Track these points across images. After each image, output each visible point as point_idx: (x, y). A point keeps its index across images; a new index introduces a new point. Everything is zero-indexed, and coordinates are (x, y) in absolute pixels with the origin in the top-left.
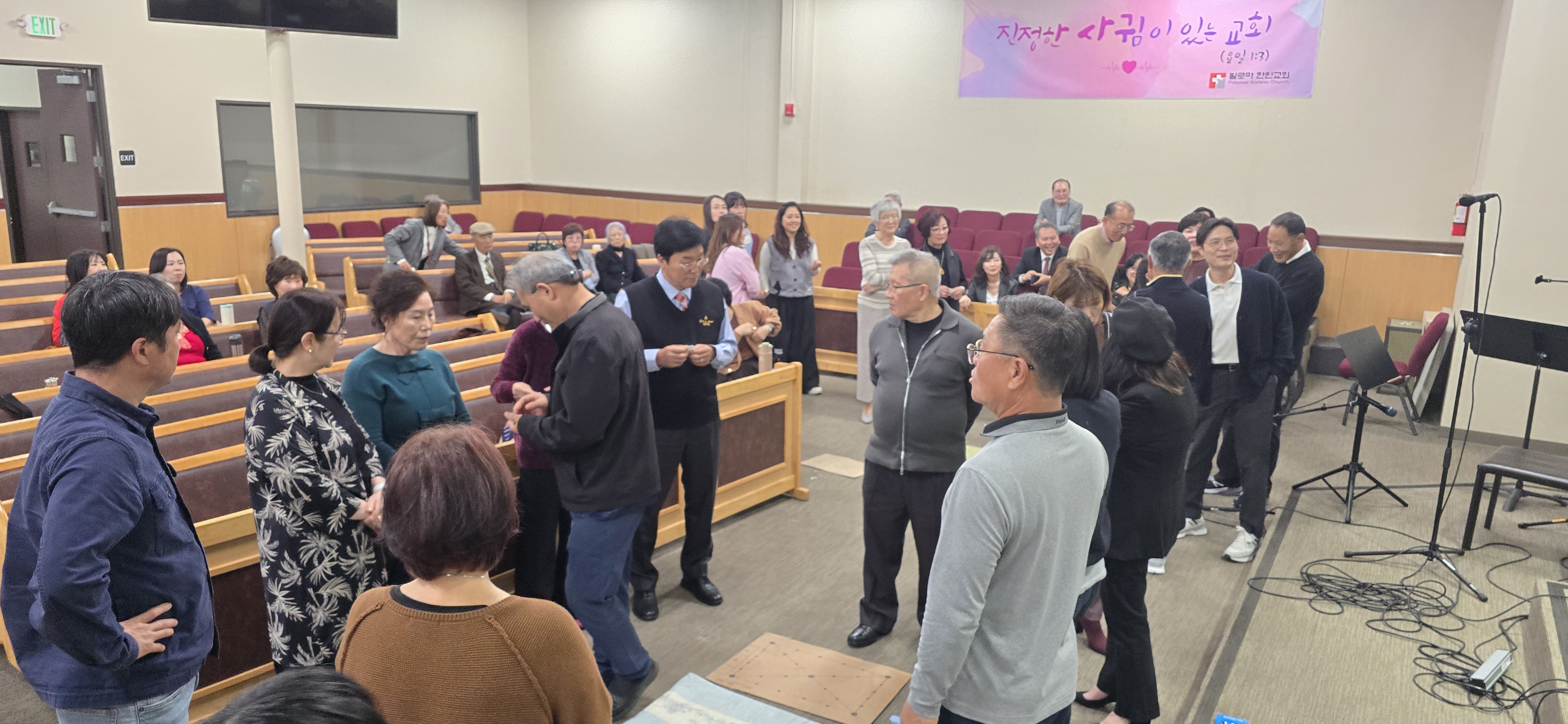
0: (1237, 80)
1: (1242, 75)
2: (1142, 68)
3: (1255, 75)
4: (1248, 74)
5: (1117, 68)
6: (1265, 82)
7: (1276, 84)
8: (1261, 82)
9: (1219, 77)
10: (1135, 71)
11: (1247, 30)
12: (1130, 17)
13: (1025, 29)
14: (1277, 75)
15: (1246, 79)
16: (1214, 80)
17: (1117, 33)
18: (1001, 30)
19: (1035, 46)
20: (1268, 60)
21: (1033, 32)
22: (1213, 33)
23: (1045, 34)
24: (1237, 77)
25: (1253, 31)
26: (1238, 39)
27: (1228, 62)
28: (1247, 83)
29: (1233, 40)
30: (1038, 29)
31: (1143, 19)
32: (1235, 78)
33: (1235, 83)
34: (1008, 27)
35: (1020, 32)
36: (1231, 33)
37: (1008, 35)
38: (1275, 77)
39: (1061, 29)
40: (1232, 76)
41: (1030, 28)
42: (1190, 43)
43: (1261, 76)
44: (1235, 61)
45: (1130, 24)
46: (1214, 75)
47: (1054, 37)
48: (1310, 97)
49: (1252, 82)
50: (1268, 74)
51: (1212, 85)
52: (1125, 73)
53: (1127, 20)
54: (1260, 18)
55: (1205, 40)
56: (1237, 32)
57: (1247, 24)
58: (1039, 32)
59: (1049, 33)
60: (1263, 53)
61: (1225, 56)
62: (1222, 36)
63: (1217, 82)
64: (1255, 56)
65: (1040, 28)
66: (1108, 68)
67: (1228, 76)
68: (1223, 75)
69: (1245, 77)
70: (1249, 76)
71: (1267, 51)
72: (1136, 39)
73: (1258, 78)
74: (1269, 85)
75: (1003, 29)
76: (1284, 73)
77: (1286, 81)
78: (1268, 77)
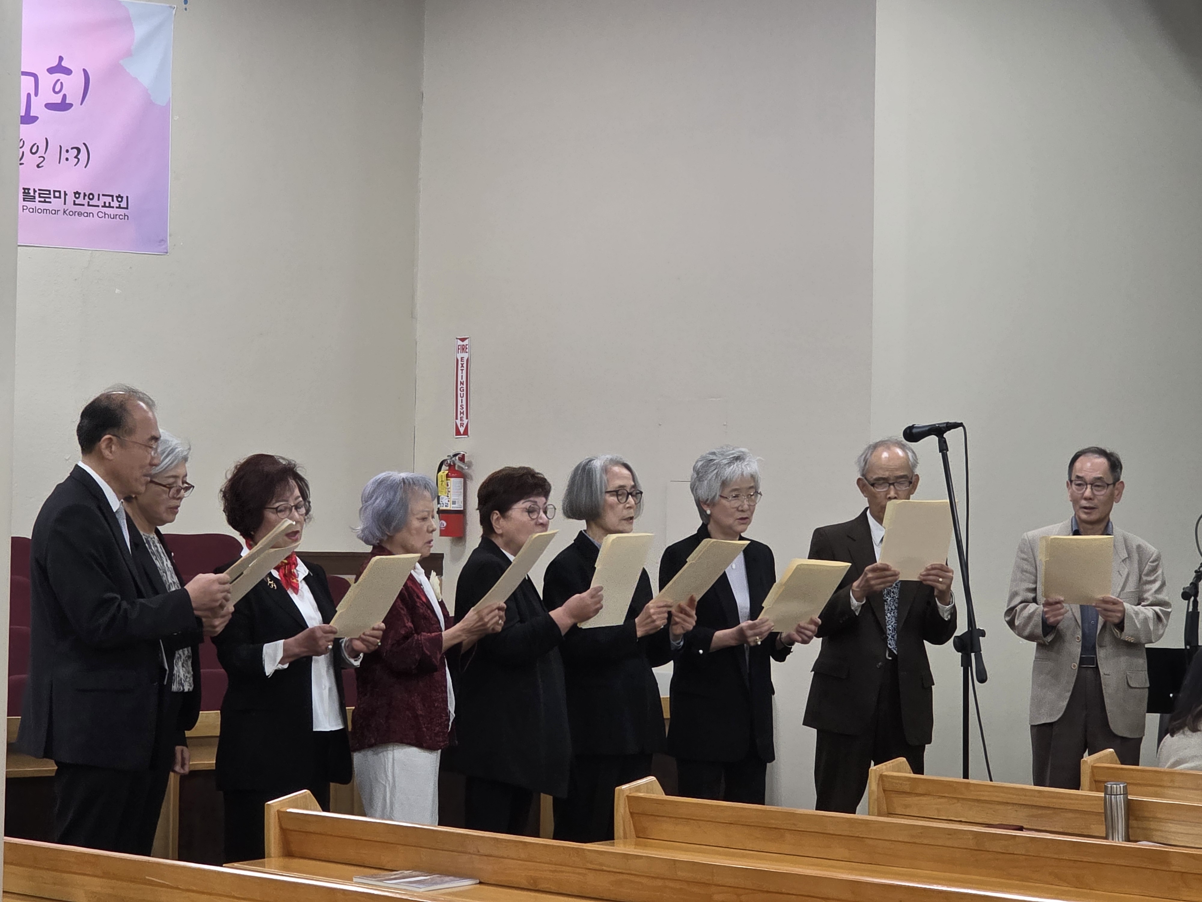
0: (36, 204)
1: (45, 195)
3: (70, 198)
4: (58, 194)
6: (88, 215)
7: (107, 220)
8: (80, 214)
11: (47, 96)
14: (108, 199)
15: (56, 204)
20: (90, 165)
24: (37, 198)
25: (57, 99)
26: (32, 114)
28: (56, 212)
29: (23, 112)
32: (32, 199)
33: (34, 210)
38: (104, 206)
40: (28, 195)
43: (80, 200)
44: (31, 160)
48: (165, 252)
49: (65, 212)
50: (91, 196)
54: (68, 72)
56: (29, 96)
57: (47, 81)
60: (79, 150)
64: (64, 155)
67: (20, 194)
69: (52, 200)
70: (60, 197)
71: (85, 145)
73: (74, 203)
74: (95, 221)
76: (120, 198)
77: (124, 216)
78: (93, 202)
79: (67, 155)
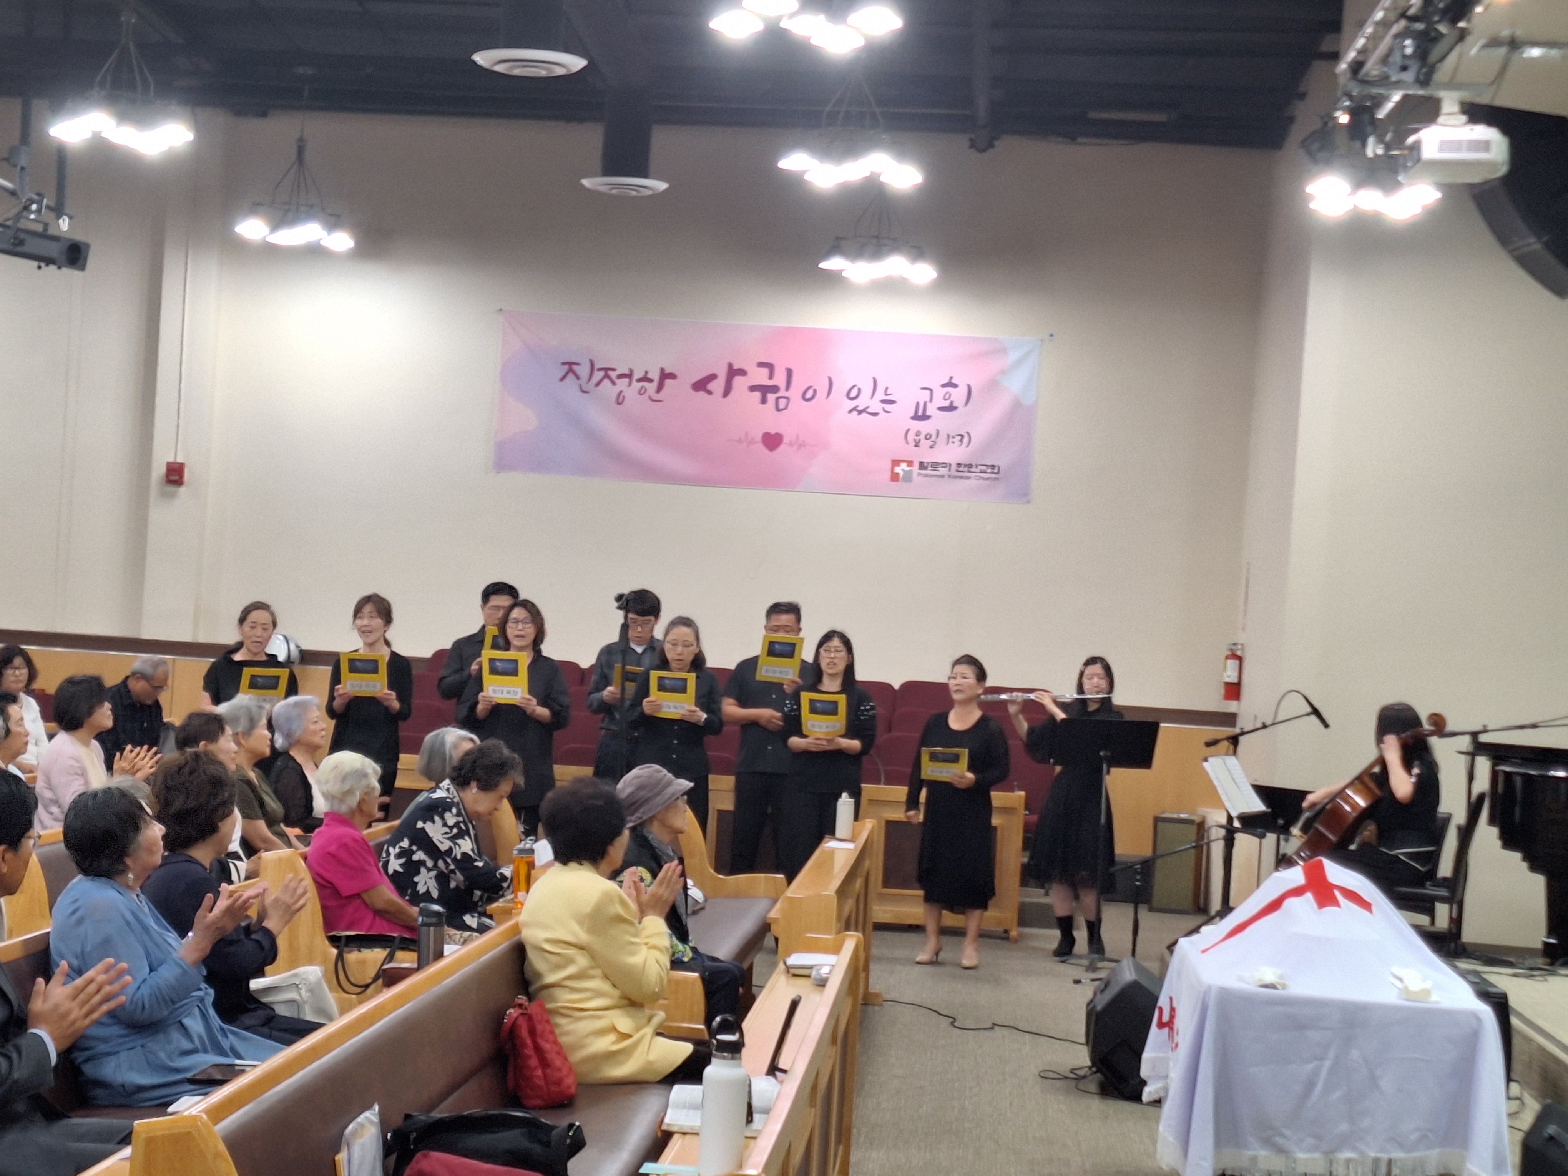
0: (929, 472)
1: (935, 465)
2: (791, 444)
3: (954, 467)
4: (944, 465)
5: (753, 442)
6: (968, 478)
7: (981, 481)
8: (961, 477)
9: (904, 466)
10: (782, 448)
11: (939, 401)
12: (770, 366)
13: (606, 370)
14: (984, 468)
15: (942, 471)
16: (898, 470)
17: (753, 389)
18: (566, 367)
19: (624, 397)
20: (970, 447)
21: (621, 376)
22: (892, 402)
23: (639, 380)
24: (930, 468)
25: (946, 404)
26: (928, 414)
27: (916, 446)
28: (942, 476)
29: (920, 413)
30: (627, 372)
31: (789, 372)
32: (925, 468)
33: (926, 476)
34: (577, 364)
35: (599, 375)
36: (918, 404)
37: (578, 378)
38: (981, 472)
39: (665, 376)
40: (922, 466)
41: (613, 370)
42: (860, 412)
43: (961, 469)
44: (925, 444)
45: (771, 377)
46: (896, 463)
47: (655, 385)
48: (1029, 502)
49: (949, 476)
50: (970, 466)
51: (895, 477)
52: (765, 451)
53: (765, 371)
54: (955, 386)
55: (882, 412)
56: (925, 404)
57: (939, 393)
58: (630, 376)
59: (645, 379)
60: (962, 436)
61: (911, 436)
62: (904, 410)
63: (901, 473)
64: (951, 440)
65: (631, 371)
66: (740, 441)
67: (916, 465)
68: (910, 463)
69: (940, 469)
70: (946, 467)
71: (968, 433)
72: (781, 400)
73: (958, 471)
74: (973, 482)
75: (570, 367)
76: (993, 467)
77: (996, 479)
78: (972, 470)
79: (954, 440)
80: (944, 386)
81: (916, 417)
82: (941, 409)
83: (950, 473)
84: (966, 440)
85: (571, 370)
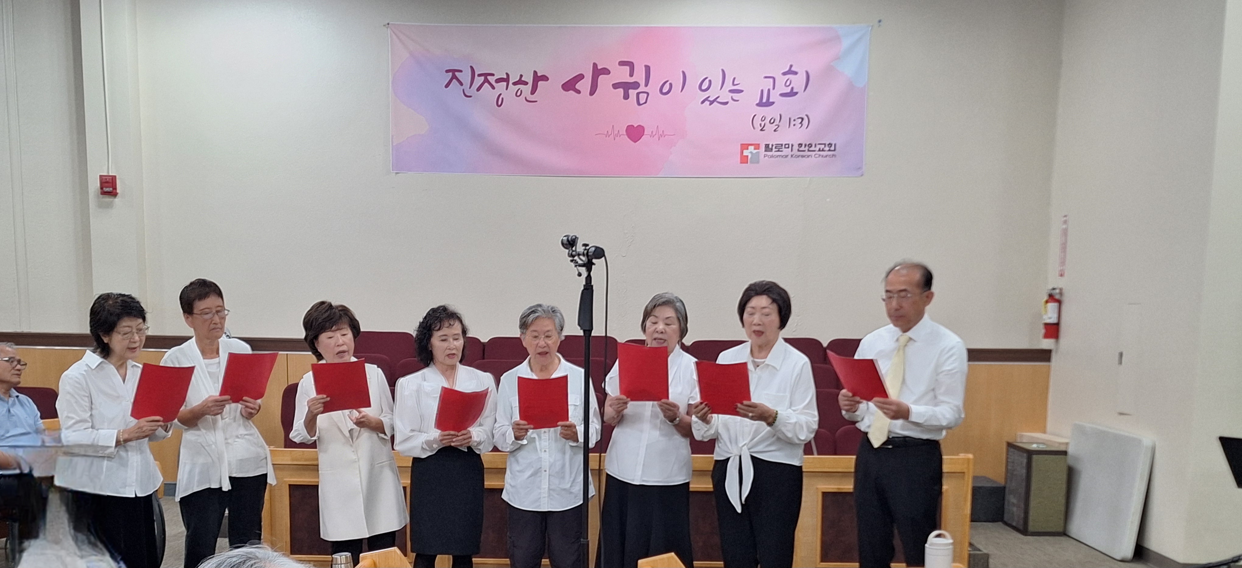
0: (773, 153)
1: (779, 147)
2: (653, 135)
3: (796, 147)
4: (787, 146)
5: (618, 134)
6: (808, 156)
7: (820, 159)
8: (803, 156)
9: (751, 148)
10: (644, 139)
11: (782, 88)
12: (631, 65)
13: (486, 75)
14: (822, 147)
15: (786, 151)
16: (746, 153)
17: (616, 86)
18: (451, 74)
19: (503, 99)
20: (810, 127)
21: (498, 81)
22: (739, 91)
23: (515, 84)
24: (774, 150)
25: (788, 90)
26: (771, 100)
27: (761, 130)
28: (787, 156)
29: (764, 100)
30: (505, 77)
31: (648, 68)
32: (771, 150)
33: (772, 156)
34: (461, 71)
35: (479, 80)
36: (762, 91)
37: (461, 84)
38: (819, 150)
39: (538, 78)
40: (768, 148)
41: (493, 75)
42: (712, 103)
43: (802, 148)
44: (770, 128)
45: (631, 75)
46: (745, 146)
47: (529, 87)
48: (862, 175)
49: (792, 156)
50: (810, 145)
52: (630, 143)
53: (627, 68)
54: (795, 73)
55: (731, 101)
56: (769, 90)
57: (781, 80)
58: (507, 80)
59: (520, 82)
60: (802, 119)
61: (757, 121)
62: (751, 97)
63: (750, 156)
64: (792, 123)
65: (507, 74)
66: (607, 134)
67: (763, 148)
68: (757, 146)
69: (783, 149)
70: (788, 147)
71: (807, 116)
72: (641, 95)
73: (799, 151)
74: (813, 160)
75: (454, 74)
76: (830, 145)
77: (833, 155)
78: (811, 149)
79: (794, 123)
80: (784, 74)
81: (760, 104)
82: (782, 95)
83: (792, 153)
84: (805, 122)
85: (454, 77)
